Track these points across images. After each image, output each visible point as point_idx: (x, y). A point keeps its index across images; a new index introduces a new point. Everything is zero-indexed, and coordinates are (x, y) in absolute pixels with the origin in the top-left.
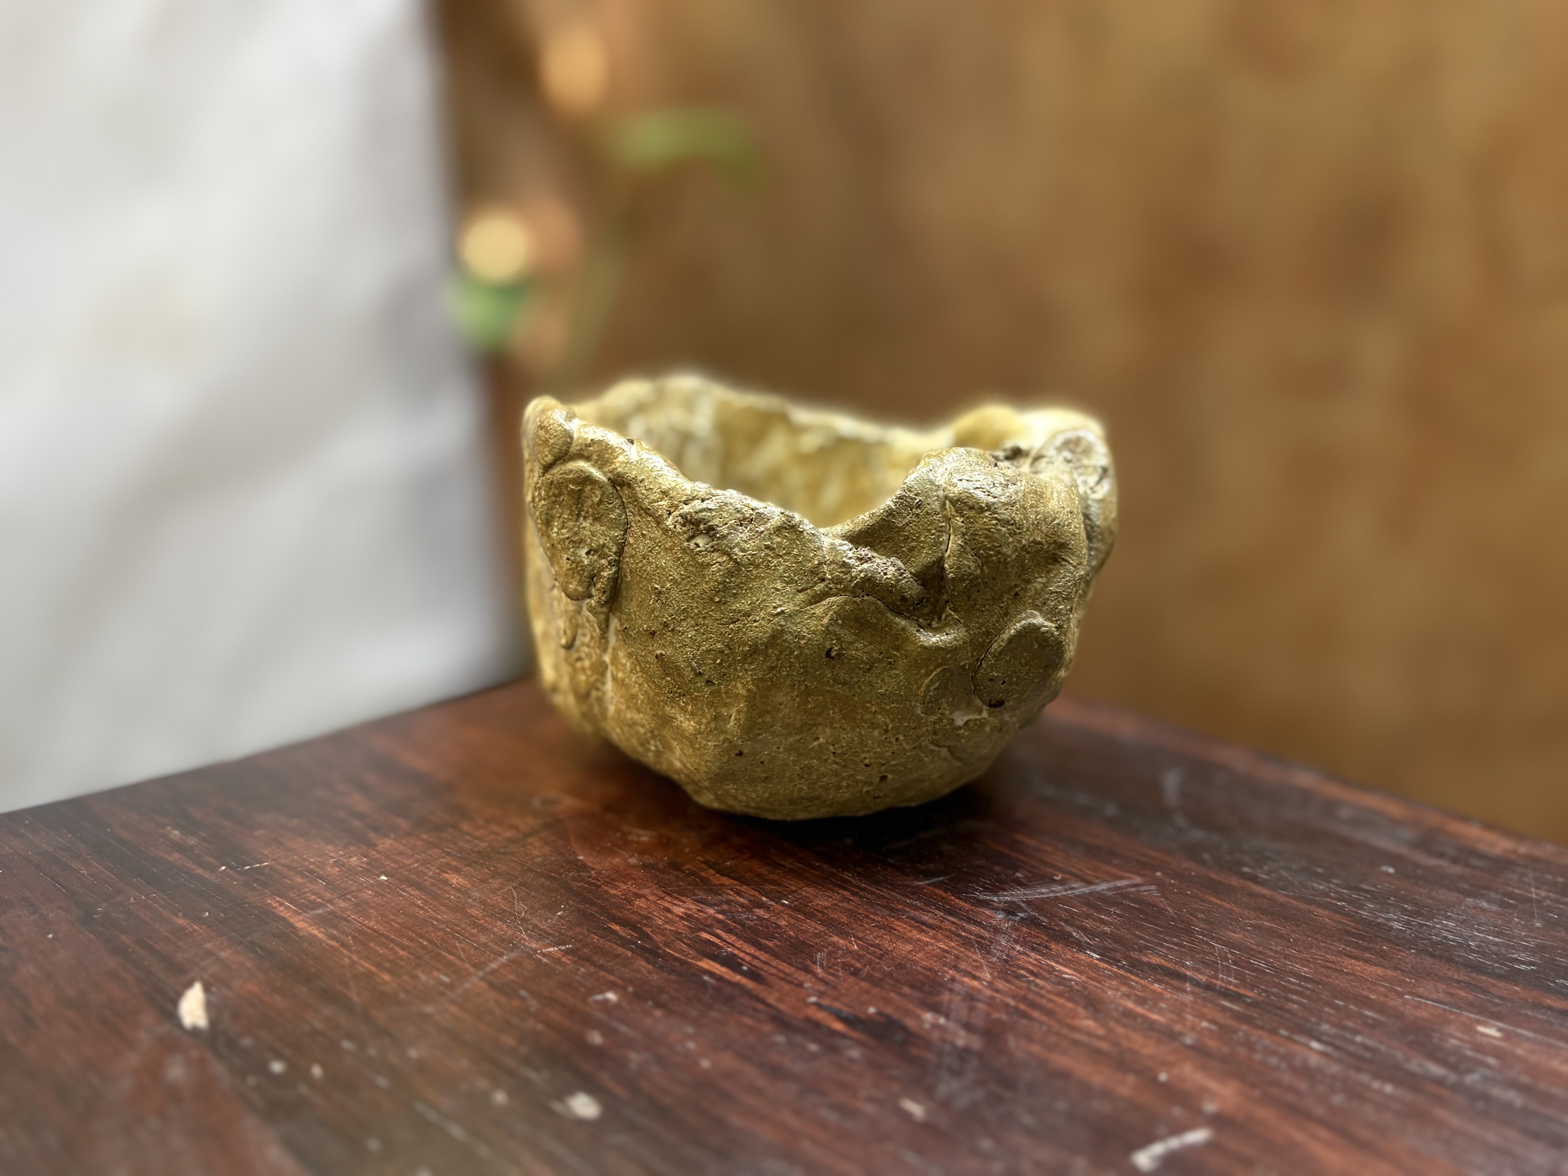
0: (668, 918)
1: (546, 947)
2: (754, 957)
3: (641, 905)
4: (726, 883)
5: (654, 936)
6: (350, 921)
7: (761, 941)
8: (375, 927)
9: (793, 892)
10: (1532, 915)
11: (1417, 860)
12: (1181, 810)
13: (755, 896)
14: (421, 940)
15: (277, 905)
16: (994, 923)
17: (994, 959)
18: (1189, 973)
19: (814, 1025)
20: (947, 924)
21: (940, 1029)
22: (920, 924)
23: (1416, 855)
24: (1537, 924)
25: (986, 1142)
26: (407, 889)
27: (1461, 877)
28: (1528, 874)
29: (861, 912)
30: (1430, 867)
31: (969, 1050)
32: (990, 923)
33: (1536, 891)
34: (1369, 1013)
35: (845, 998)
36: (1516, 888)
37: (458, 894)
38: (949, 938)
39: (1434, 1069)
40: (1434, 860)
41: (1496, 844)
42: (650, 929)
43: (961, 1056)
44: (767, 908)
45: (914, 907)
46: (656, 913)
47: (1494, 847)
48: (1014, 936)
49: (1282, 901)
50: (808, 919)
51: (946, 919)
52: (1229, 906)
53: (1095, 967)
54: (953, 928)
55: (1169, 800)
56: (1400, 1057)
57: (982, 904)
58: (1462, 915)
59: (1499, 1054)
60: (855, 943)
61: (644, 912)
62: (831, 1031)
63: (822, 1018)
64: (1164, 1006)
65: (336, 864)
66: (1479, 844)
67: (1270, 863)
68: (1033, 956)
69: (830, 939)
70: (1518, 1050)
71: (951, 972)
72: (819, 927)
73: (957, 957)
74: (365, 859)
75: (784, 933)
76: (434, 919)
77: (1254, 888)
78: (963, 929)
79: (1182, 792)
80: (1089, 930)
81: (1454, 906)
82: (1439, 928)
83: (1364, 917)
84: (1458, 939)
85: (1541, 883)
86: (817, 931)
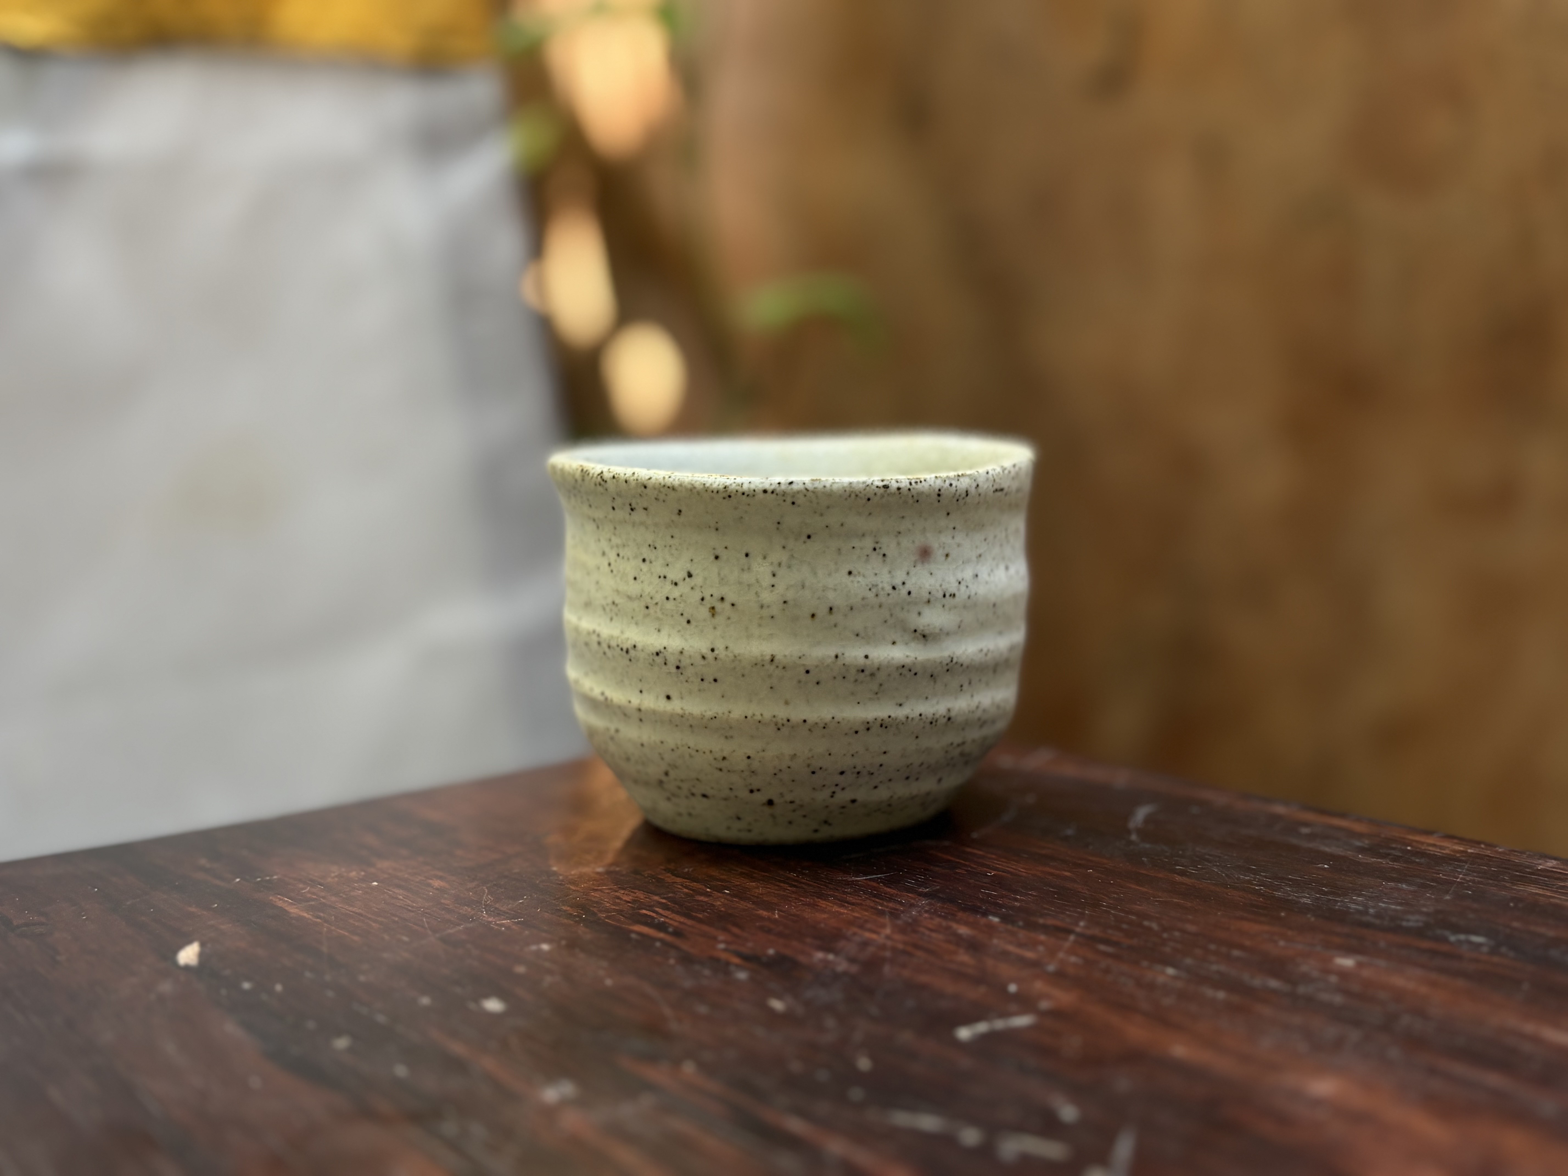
0: (615, 902)
1: (500, 920)
2: (680, 923)
3: (595, 895)
4: (678, 882)
5: (599, 913)
6: (336, 908)
7: (694, 914)
8: (357, 911)
9: (737, 885)
10: (1447, 892)
11: (1359, 859)
12: (1139, 831)
13: (700, 888)
14: (394, 918)
15: (277, 900)
16: (913, 901)
17: (899, 922)
18: (1078, 930)
19: (715, 960)
20: (868, 902)
21: (826, 962)
22: (843, 902)
23: (1360, 856)
24: (1448, 897)
25: (830, 1022)
26: (393, 890)
27: (1393, 869)
28: (1464, 866)
29: (793, 896)
30: (1367, 863)
31: (845, 973)
32: (909, 901)
33: (1464, 877)
34: (1236, 953)
35: (750, 944)
36: (1443, 875)
37: (437, 892)
38: (866, 910)
39: (1274, 983)
40: (1375, 859)
41: (1448, 848)
42: (597, 909)
43: (836, 976)
44: (707, 895)
45: (844, 893)
46: (605, 900)
47: (1444, 850)
48: (926, 909)
49: (1201, 886)
50: (742, 901)
51: (869, 899)
52: (1146, 890)
53: (991, 927)
54: (872, 904)
55: (1132, 825)
56: (1246, 977)
57: (909, 890)
58: (1375, 893)
59: (1344, 974)
60: (778, 914)
61: (596, 900)
62: (728, 964)
63: (724, 956)
64: (1041, 948)
65: (336, 876)
66: (1431, 848)
67: (1206, 863)
68: (937, 920)
69: (756, 912)
70: (1366, 973)
71: (855, 929)
72: (750, 905)
73: (866, 921)
74: (363, 873)
75: (716, 909)
76: (409, 906)
77: (1178, 878)
78: (882, 905)
79: (1148, 820)
80: (1001, 904)
81: (1372, 888)
82: (1346, 902)
83: (1276, 895)
84: (1360, 908)
85: (1474, 872)
86: (747, 908)
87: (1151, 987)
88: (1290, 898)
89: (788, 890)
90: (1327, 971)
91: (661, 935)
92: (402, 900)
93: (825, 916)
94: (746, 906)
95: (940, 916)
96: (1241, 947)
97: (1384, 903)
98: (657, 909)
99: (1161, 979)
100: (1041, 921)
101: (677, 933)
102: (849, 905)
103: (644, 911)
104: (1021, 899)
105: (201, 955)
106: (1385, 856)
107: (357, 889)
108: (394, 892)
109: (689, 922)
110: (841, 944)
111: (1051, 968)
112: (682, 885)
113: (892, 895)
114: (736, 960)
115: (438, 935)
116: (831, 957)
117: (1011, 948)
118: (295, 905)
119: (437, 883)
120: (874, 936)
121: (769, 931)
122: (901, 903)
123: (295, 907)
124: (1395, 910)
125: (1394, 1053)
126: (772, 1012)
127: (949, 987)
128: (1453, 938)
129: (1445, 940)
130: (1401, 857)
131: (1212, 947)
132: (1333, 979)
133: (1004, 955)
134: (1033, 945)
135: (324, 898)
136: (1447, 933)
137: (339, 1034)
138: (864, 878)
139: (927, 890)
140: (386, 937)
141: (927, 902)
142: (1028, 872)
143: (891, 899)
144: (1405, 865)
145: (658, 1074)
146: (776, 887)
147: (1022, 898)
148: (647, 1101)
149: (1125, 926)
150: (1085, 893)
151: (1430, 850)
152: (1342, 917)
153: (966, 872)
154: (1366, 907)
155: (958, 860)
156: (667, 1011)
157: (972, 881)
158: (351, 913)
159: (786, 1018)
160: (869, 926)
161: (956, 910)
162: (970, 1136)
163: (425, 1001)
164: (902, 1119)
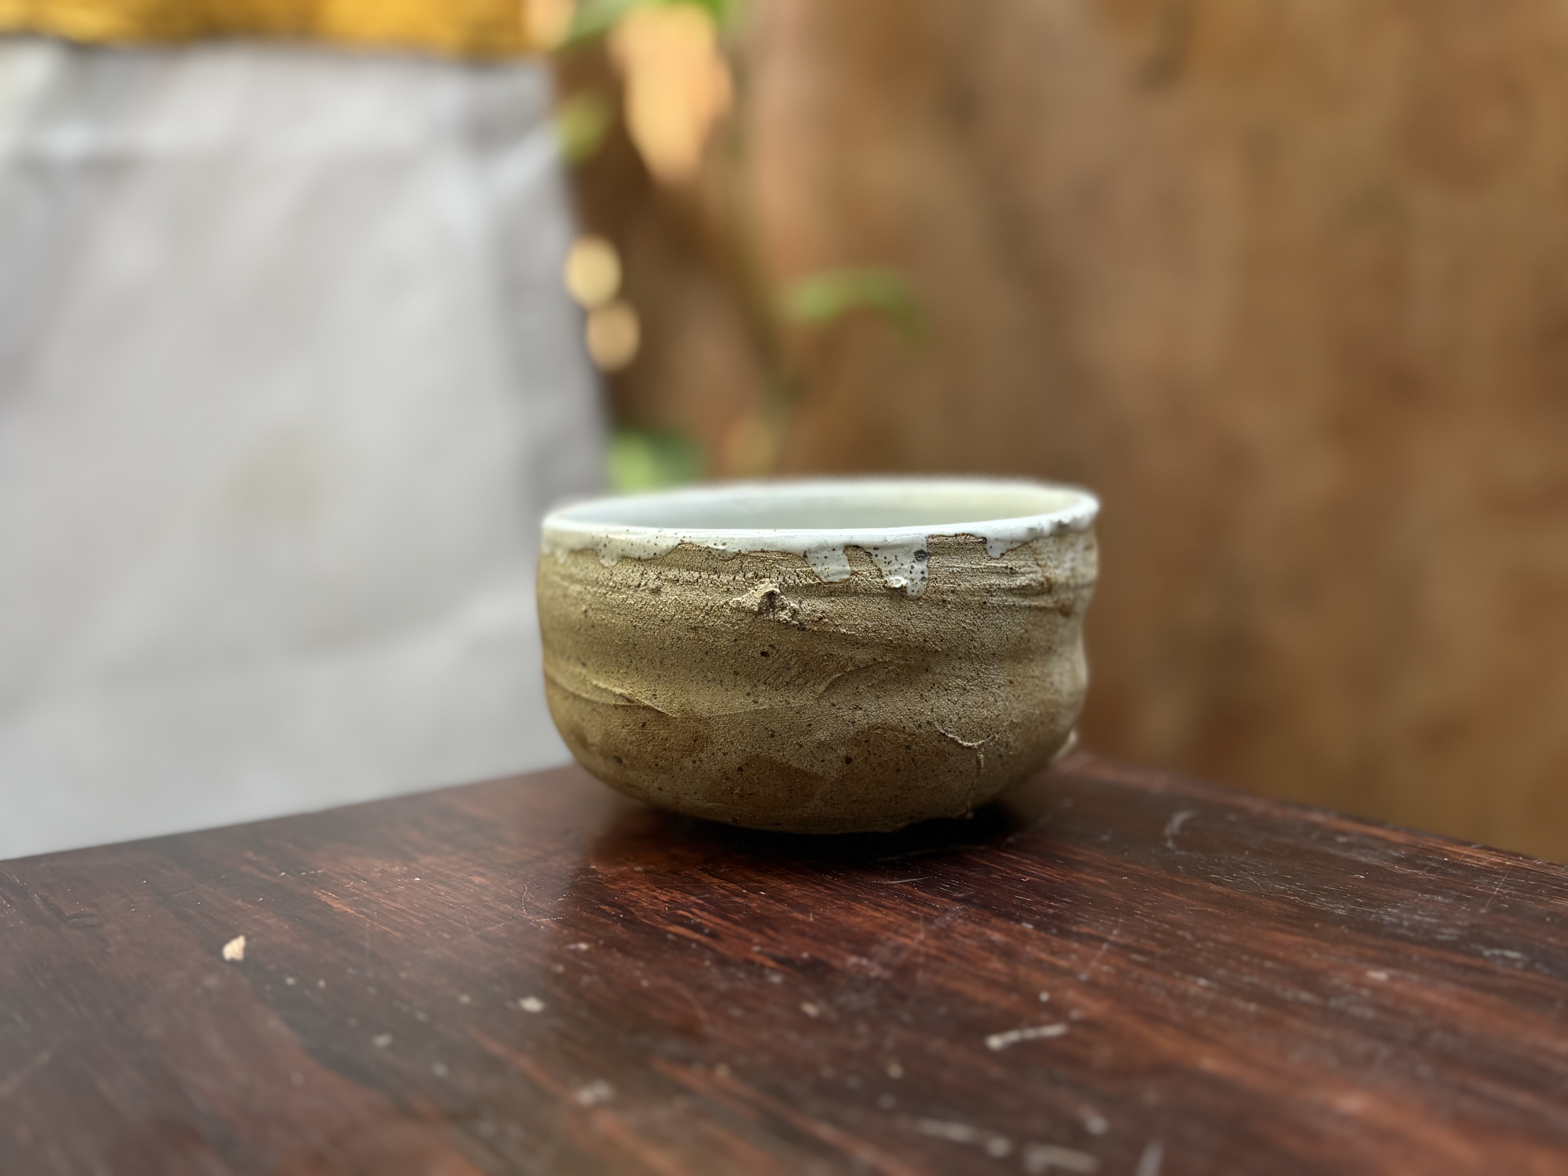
0: (653, 902)
1: (539, 919)
2: (717, 924)
3: (633, 894)
4: (715, 882)
5: (636, 912)
6: (379, 904)
7: (729, 915)
8: (399, 907)
9: (773, 887)
10: (1483, 905)
11: (1395, 870)
12: (1175, 838)
13: (737, 889)
14: (435, 914)
15: (320, 894)
16: (947, 906)
17: (933, 927)
18: (1111, 938)
19: (749, 962)
20: (902, 907)
21: (859, 966)
22: (878, 906)
23: (1396, 867)
24: (1483, 911)
25: (862, 1028)
26: (435, 886)
27: (1430, 881)
28: (1502, 879)
29: (828, 899)
30: (1403, 875)
31: (878, 979)
32: (943, 906)
33: (1500, 890)
34: (1269, 964)
35: (785, 948)
36: (1480, 888)
37: (477, 888)
38: (900, 915)
39: (1305, 996)
40: (1411, 870)
41: (1485, 859)
42: (634, 909)
43: (870, 982)
44: (744, 896)
45: (879, 896)
46: (643, 899)
47: (1482, 862)
48: (960, 914)
49: (1236, 895)
50: (777, 903)
51: (904, 904)
52: (1180, 898)
53: (1024, 933)
54: (907, 909)
55: (1168, 832)
56: (1278, 989)
57: (943, 895)
58: (1411, 905)
59: (1376, 988)
60: (813, 917)
61: (634, 899)
62: (762, 967)
63: (759, 959)
64: (1074, 957)
65: (379, 872)
66: (1468, 860)
67: (1242, 872)
68: (971, 926)
69: (791, 914)
70: (1399, 987)
71: (890, 934)
72: (785, 907)
73: (900, 926)
74: (405, 869)
75: (752, 911)
76: (451, 903)
77: (1213, 887)
78: (916, 909)
79: (1185, 826)
80: (1035, 911)
81: (1407, 900)
82: (1381, 914)
83: (1311, 906)
84: (1395, 920)
85: (1511, 885)
86: (781, 910)
87: (1183, 998)
88: (1324, 909)
89: (824, 892)
90: (1359, 985)
91: (697, 936)
92: (444, 896)
93: (860, 920)
94: (782, 909)
95: (974, 922)
96: (1274, 958)
97: (1419, 915)
98: (694, 910)
99: (1193, 990)
100: (1075, 929)
101: (713, 935)
102: (884, 910)
103: (681, 912)
104: (1055, 906)
105: (246, 949)
106: (1421, 867)
107: (400, 885)
108: (435, 887)
109: (726, 924)
110: (875, 948)
111: (1083, 977)
112: (718, 886)
113: (926, 900)
114: (771, 964)
115: (478, 933)
116: (864, 962)
117: (1044, 956)
118: (338, 899)
119: (478, 880)
120: (907, 941)
121: (803, 934)
122: (935, 908)
123: (339, 901)
124: (1430, 923)
125: (1425, 1070)
126: (805, 1016)
127: (981, 994)
128: (1487, 953)
129: (1480, 955)
130: (1438, 868)
131: (1245, 958)
132: (1365, 993)
133: (1038, 963)
134: (1064, 953)
135: (366, 893)
136: (1481, 948)
137: (380, 1031)
138: (899, 882)
139: (962, 895)
140: (428, 934)
141: (961, 907)
142: (1063, 878)
143: (925, 903)
144: (1441, 877)
145: (692, 1077)
146: (812, 890)
147: (1056, 904)
148: (681, 1104)
149: (1158, 935)
150: (1119, 901)
151: (1467, 862)
152: (1375, 929)
153: (1000, 878)
154: (1401, 919)
155: (993, 865)
156: (702, 1014)
157: (1006, 887)
158: (394, 909)
159: (819, 1022)
160: (903, 931)
161: (990, 916)
162: (999, 1147)
163: (465, 999)
164: (931, 1127)
